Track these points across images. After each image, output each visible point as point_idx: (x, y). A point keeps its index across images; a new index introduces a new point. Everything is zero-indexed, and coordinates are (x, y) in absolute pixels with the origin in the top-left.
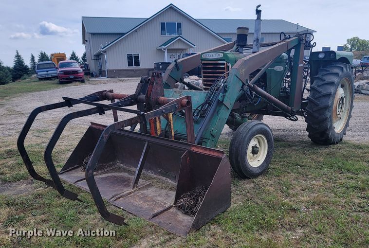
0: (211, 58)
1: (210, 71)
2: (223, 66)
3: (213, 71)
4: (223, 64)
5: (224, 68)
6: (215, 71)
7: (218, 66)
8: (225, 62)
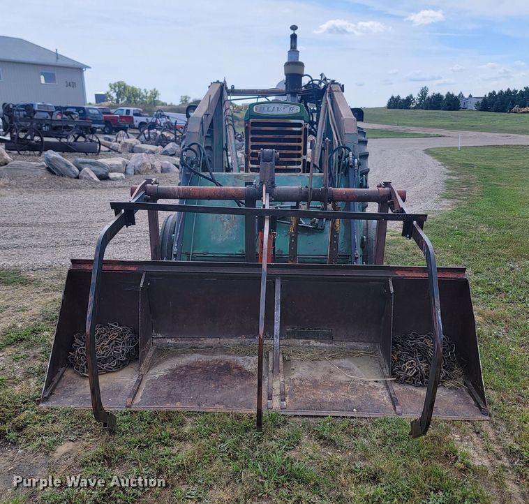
0: (275, 113)
1: (271, 136)
2: (299, 129)
3: (277, 136)
4: (300, 125)
5: (299, 133)
6: (281, 136)
7: (288, 129)
8: (302, 122)
